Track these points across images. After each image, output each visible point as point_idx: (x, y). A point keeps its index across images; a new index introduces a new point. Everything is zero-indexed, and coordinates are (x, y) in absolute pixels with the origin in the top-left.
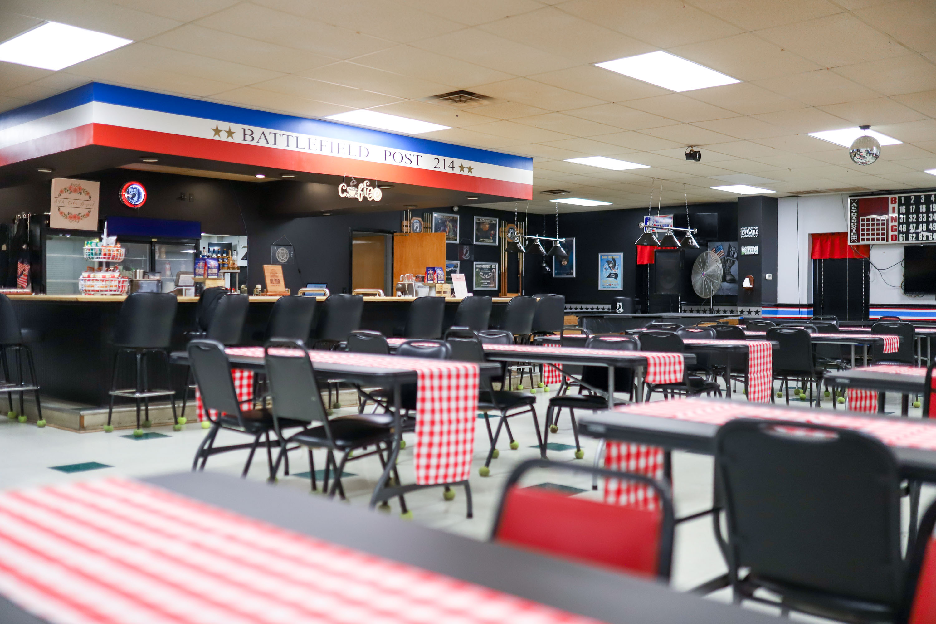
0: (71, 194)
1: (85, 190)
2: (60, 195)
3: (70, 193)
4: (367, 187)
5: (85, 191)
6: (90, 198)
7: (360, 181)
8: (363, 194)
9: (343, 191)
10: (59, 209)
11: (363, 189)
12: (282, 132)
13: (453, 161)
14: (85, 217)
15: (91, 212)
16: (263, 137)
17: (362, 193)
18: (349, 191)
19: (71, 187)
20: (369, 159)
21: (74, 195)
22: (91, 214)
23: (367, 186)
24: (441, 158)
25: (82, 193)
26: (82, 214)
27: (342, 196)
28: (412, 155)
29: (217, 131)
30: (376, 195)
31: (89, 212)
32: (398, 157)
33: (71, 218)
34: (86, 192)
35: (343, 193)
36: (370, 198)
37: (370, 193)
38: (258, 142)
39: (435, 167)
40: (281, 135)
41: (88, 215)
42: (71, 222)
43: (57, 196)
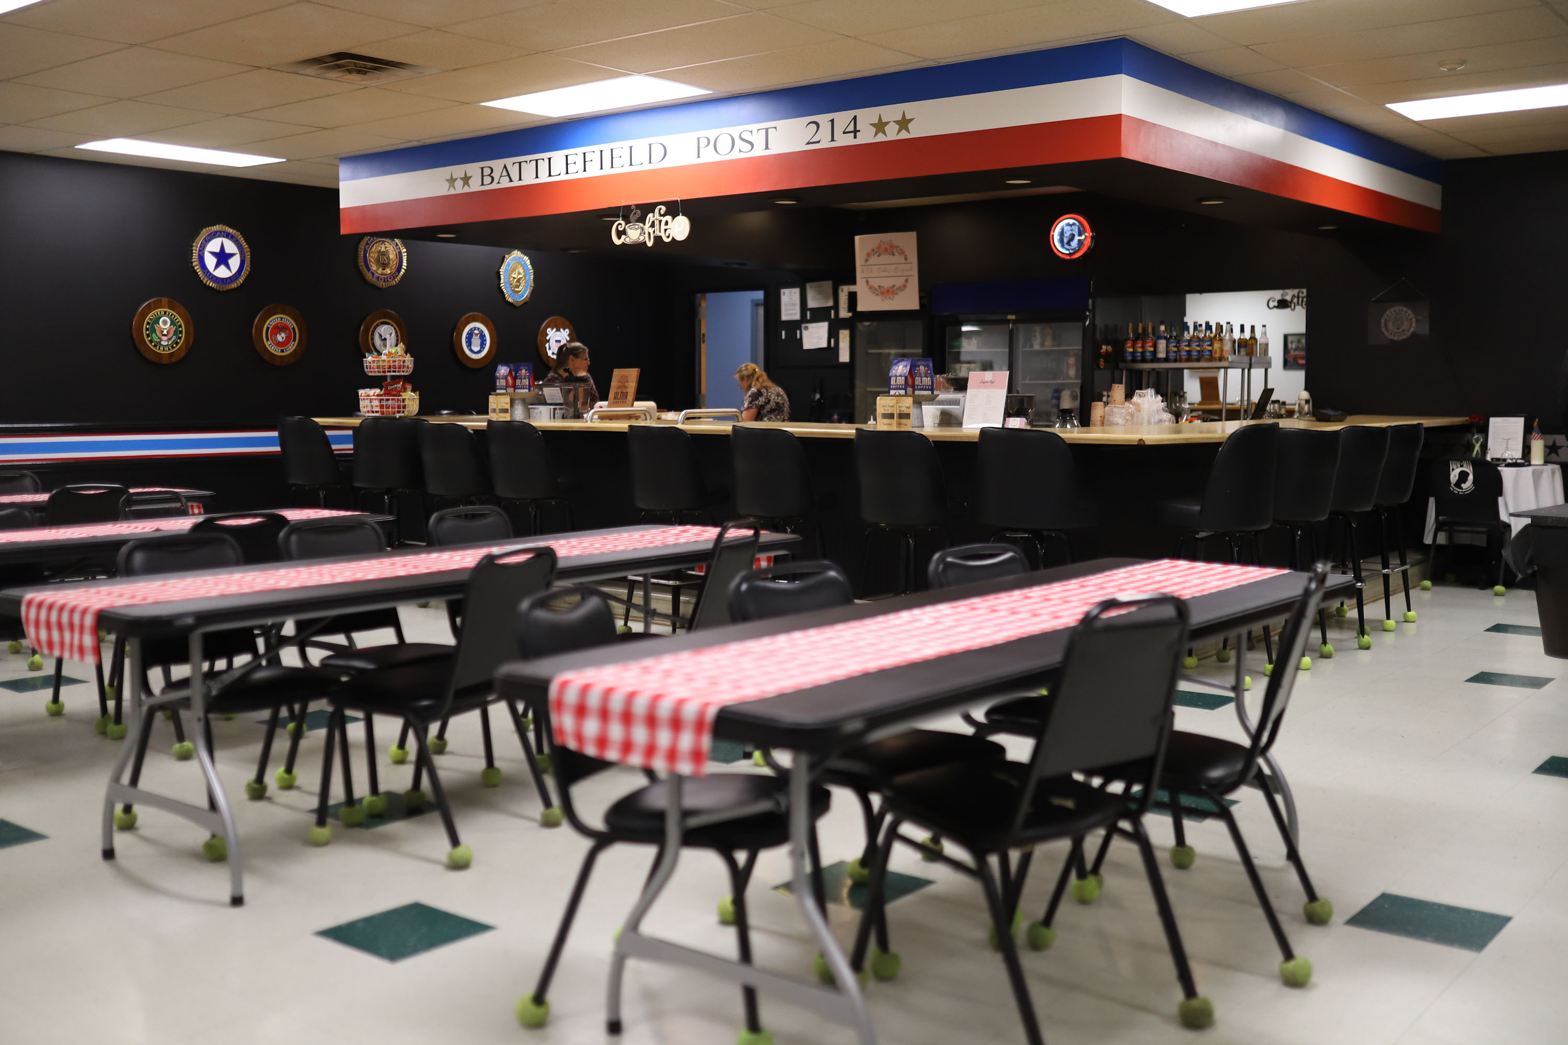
0: (881, 257)
1: (898, 247)
2: (867, 260)
3: (879, 256)
4: (661, 218)
5: (898, 249)
6: (906, 259)
7: (649, 208)
8: (654, 232)
9: (620, 234)
10: (867, 282)
11: (653, 222)
12: (528, 158)
13: (855, 118)
14: (902, 290)
15: (909, 281)
16: (505, 173)
17: (651, 230)
18: (629, 231)
19: (879, 247)
20: (668, 163)
21: (885, 258)
22: (909, 285)
23: (661, 215)
24: (823, 119)
25: (895, 253)
26: (897, 286)
27: (617, 242)
28: (755, 132)
29: (452, 181)
30: (679, 228)
31: (907, 281)
32: (724, 144)
33: (882, 293)
34: (900, 251)
35: (619, 238)
36: (668, 237)
37: (666, 227)
38: (499, 183)
39: (808, 143)
40: (528, 162)
41: (905, 286)
42: (884, 300)
43: (864, 263)
